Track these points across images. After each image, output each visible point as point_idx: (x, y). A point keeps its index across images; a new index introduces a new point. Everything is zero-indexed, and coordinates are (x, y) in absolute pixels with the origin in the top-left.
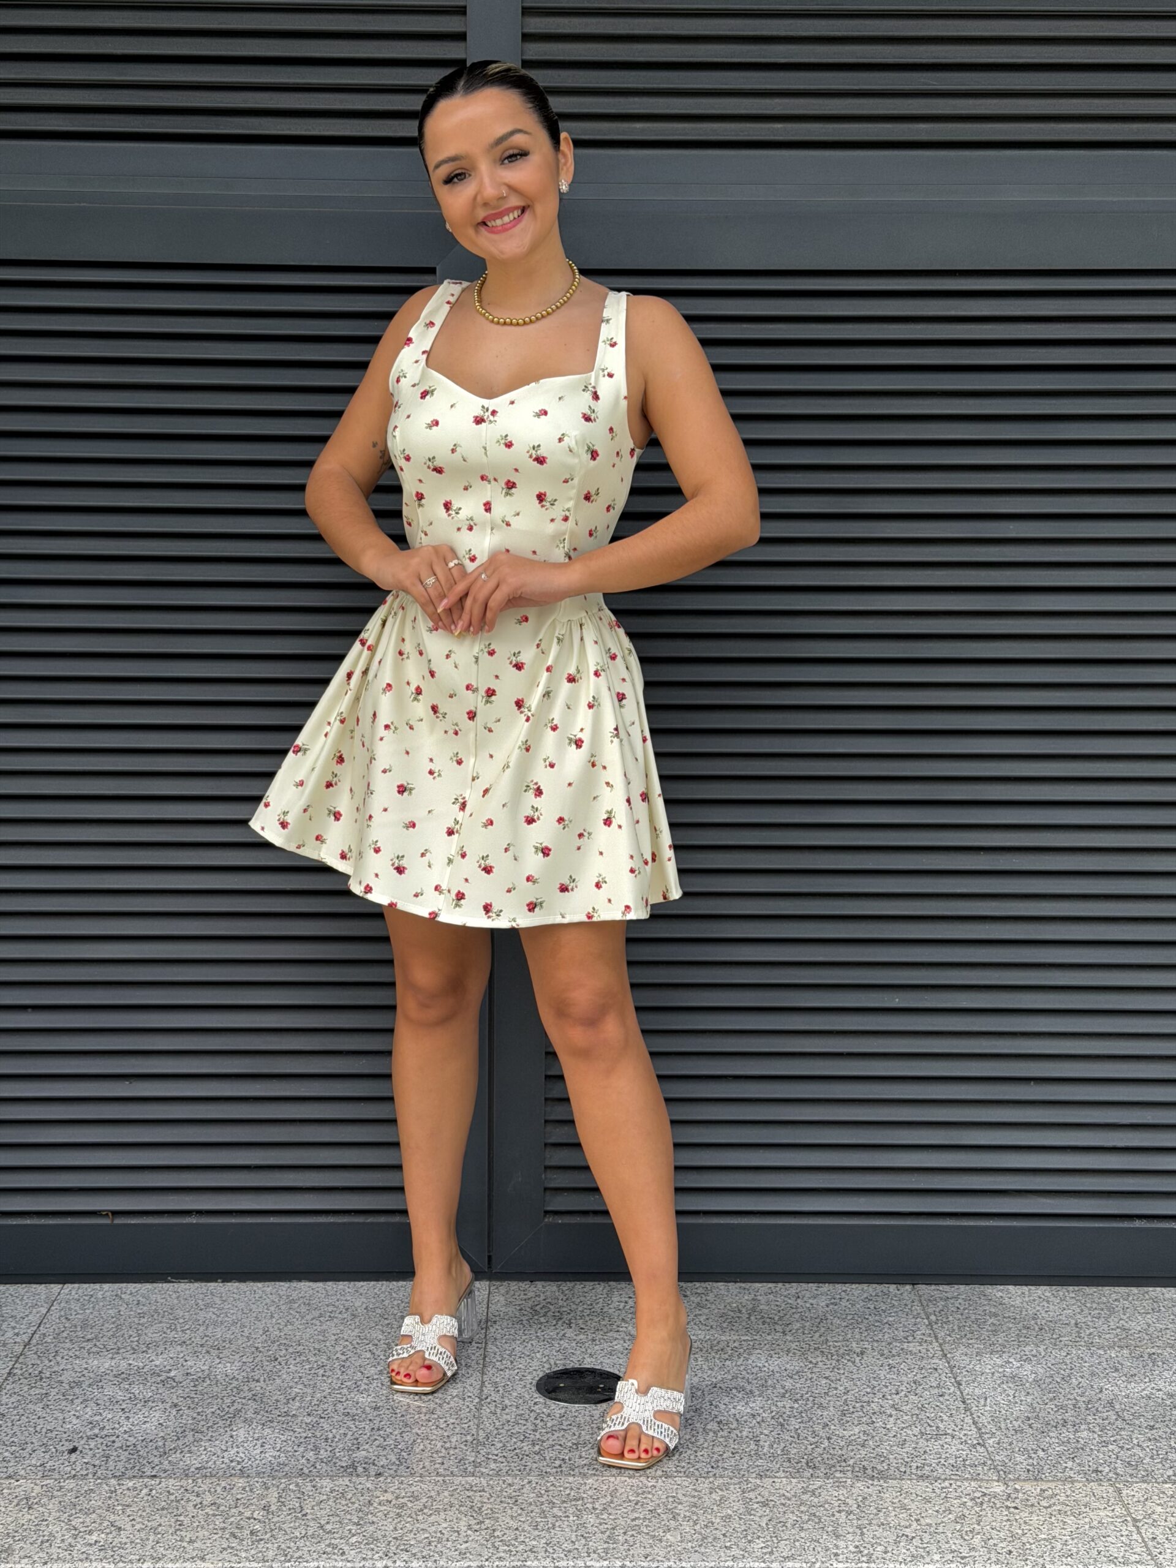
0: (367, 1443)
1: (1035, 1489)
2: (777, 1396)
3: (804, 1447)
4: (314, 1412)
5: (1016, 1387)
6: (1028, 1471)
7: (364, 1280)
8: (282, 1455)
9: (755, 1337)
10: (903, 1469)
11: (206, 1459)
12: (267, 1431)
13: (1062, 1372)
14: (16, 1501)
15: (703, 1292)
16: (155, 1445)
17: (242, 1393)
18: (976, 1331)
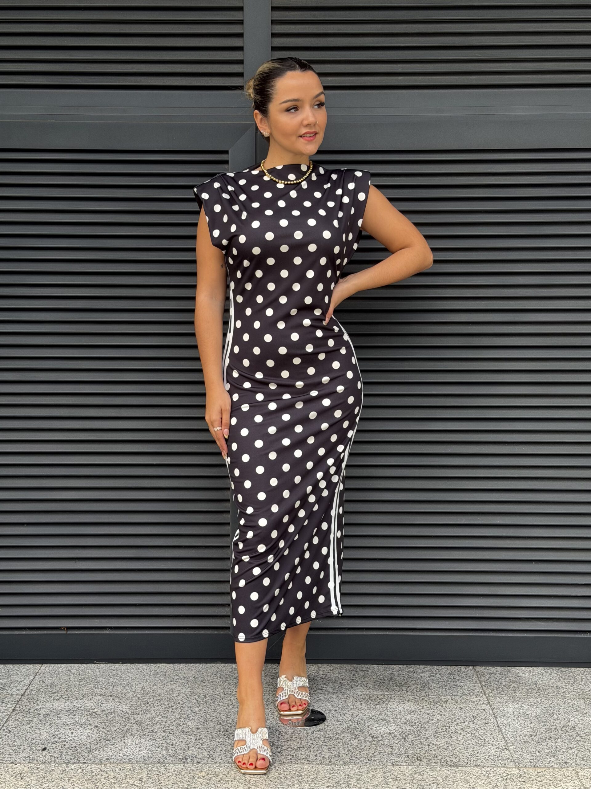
0: (193, 747)
1: (534, 772)
2: (402, 724)
3: (416, 750)
4: (167, 730)
5: (525, 719)
6: (531, 762)
7: (193, 663)
8: (150, 752)
9: (392, 693)
10: (466, 762)
11: (111, 754)
12: (143, 740)
13: (549, 712)
14: (15, 775)
15: (366, 669)
16: (86, 747)
17: (130, 721)
18: (505, 690)
